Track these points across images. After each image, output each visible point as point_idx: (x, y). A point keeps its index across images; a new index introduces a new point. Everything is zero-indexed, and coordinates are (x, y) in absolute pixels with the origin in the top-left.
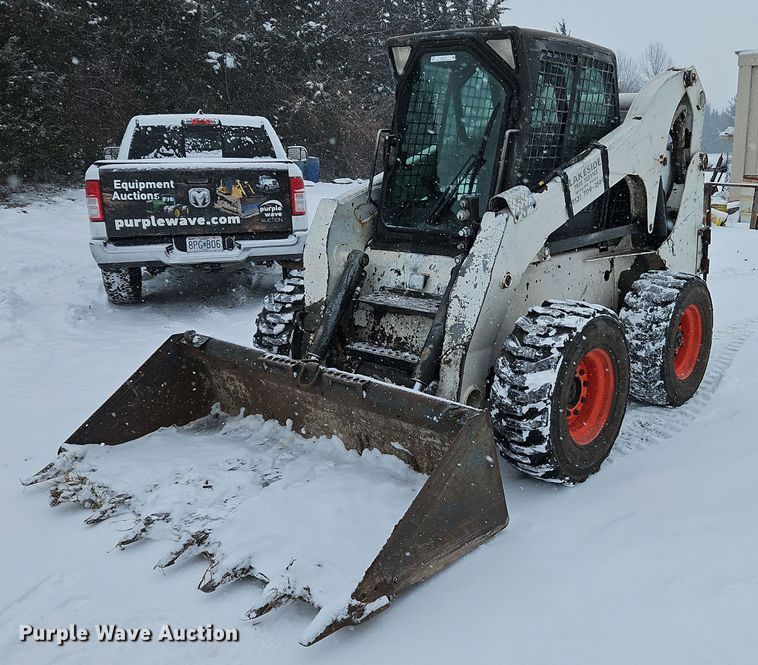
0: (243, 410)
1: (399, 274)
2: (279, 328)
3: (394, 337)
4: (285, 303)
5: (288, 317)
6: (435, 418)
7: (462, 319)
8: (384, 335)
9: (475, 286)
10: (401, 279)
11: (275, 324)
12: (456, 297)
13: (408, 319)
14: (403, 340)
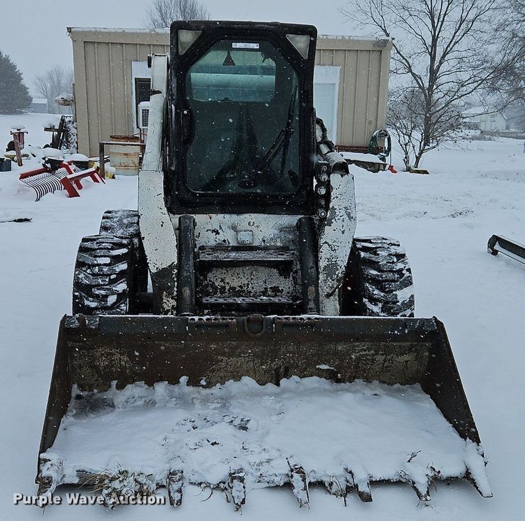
0: (114, 383)
1: (217, 233)
2: (112, 299)
3: (227, 288)
4: (109, 275)
5: (122, 287)
6: (396, 332)
7: (334, 260)
8: (215, 288)
9: (343, 232)
10: (221, 237)
11: (106, 296)
12: (326, 243)
13: (238, 270)
14: (238, 289)
